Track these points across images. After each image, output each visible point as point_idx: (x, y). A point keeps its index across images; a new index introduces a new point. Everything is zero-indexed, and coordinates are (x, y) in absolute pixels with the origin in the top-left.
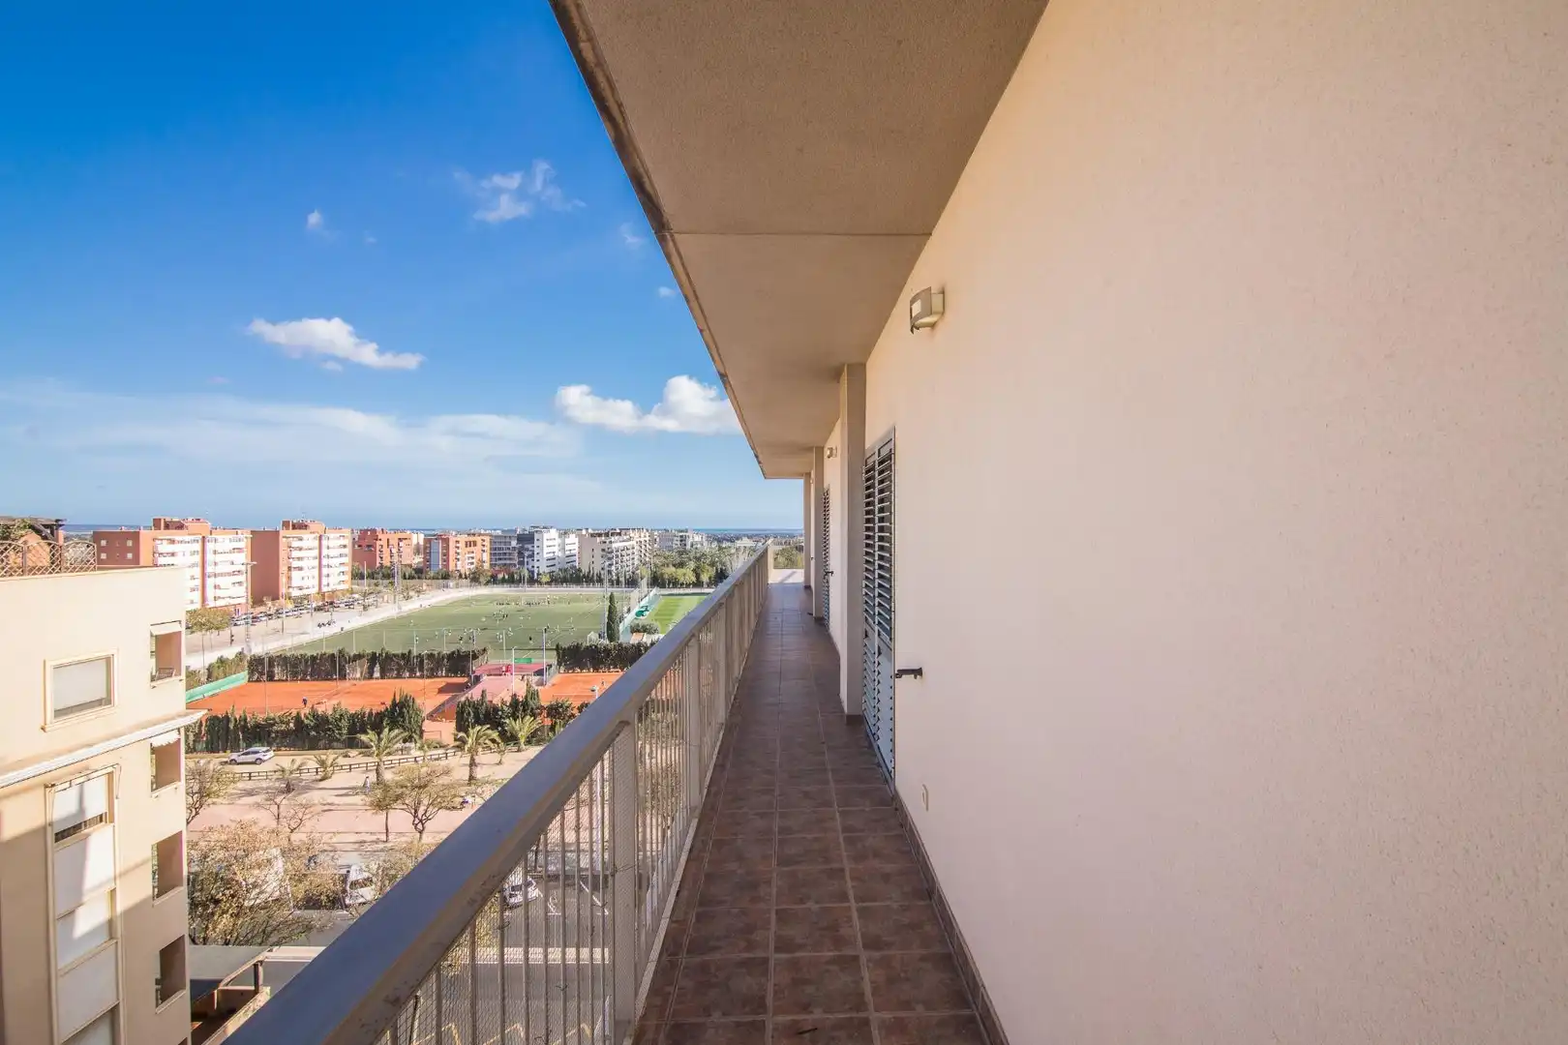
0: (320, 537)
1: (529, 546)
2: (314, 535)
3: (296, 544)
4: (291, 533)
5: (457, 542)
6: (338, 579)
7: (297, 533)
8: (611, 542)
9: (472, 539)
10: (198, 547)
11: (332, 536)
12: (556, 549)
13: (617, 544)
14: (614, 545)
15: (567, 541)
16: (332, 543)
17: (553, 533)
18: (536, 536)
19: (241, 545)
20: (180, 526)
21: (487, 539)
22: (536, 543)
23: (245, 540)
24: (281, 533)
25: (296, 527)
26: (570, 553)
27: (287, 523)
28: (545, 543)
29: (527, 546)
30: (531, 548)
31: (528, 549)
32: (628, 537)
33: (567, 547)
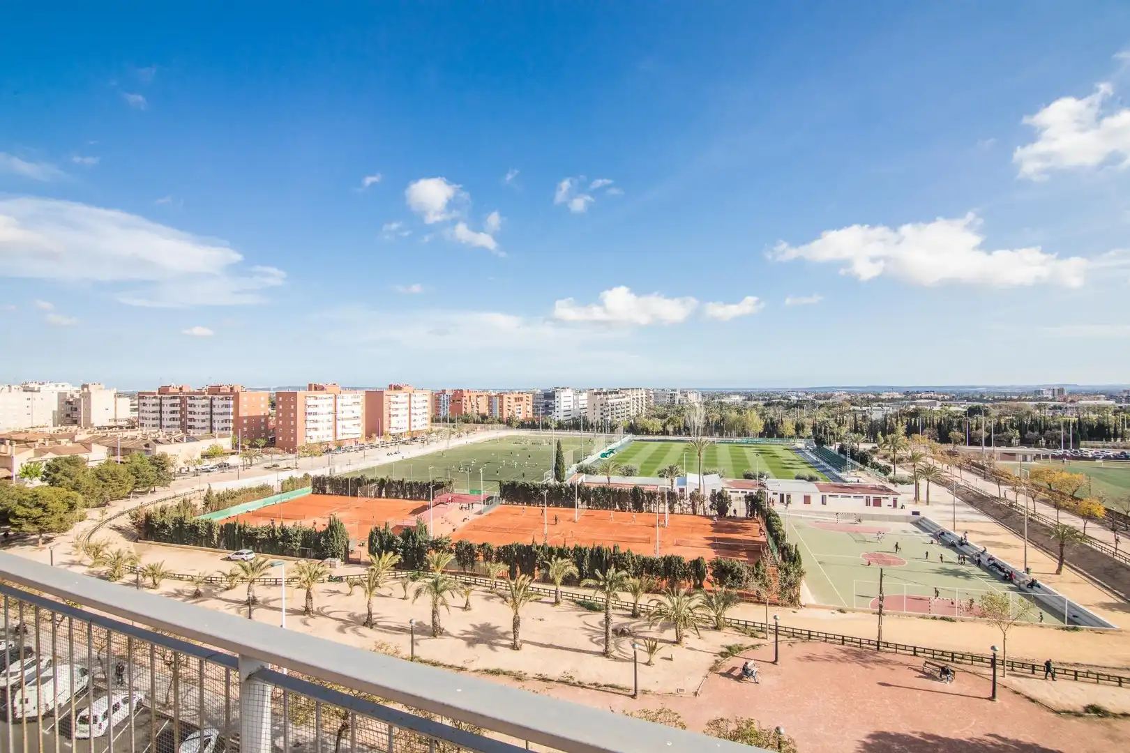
0: (411, 395)
1: (553, 402)
2: (405, 394)
3: (393, 399)
4: (393, 392)
5: (509, 398)
6: (422, 422)
7: (397, 392)
8: (608, 399)
9: (521, 396)
10: (331, 401)
11: (417, 394)
12: (571, 404)
13: (613, 400)
14: (609, 401)
15: (580, 398)
16: (417, 399)
17: (569, 392)
18: (556, 394)
19: (359, 400)
20: (322, 389)
21: (531, 396)
22: (557, 399)
23: (362, 397)
24: (386, 392)
25: (395, 389)
26: (581, 406)
27: (390, 386)
28: (563, 399)
29: (550, 401)
30: (553, 403)
31: (551, 404)
32: (624, 395)
33: (581, 402)
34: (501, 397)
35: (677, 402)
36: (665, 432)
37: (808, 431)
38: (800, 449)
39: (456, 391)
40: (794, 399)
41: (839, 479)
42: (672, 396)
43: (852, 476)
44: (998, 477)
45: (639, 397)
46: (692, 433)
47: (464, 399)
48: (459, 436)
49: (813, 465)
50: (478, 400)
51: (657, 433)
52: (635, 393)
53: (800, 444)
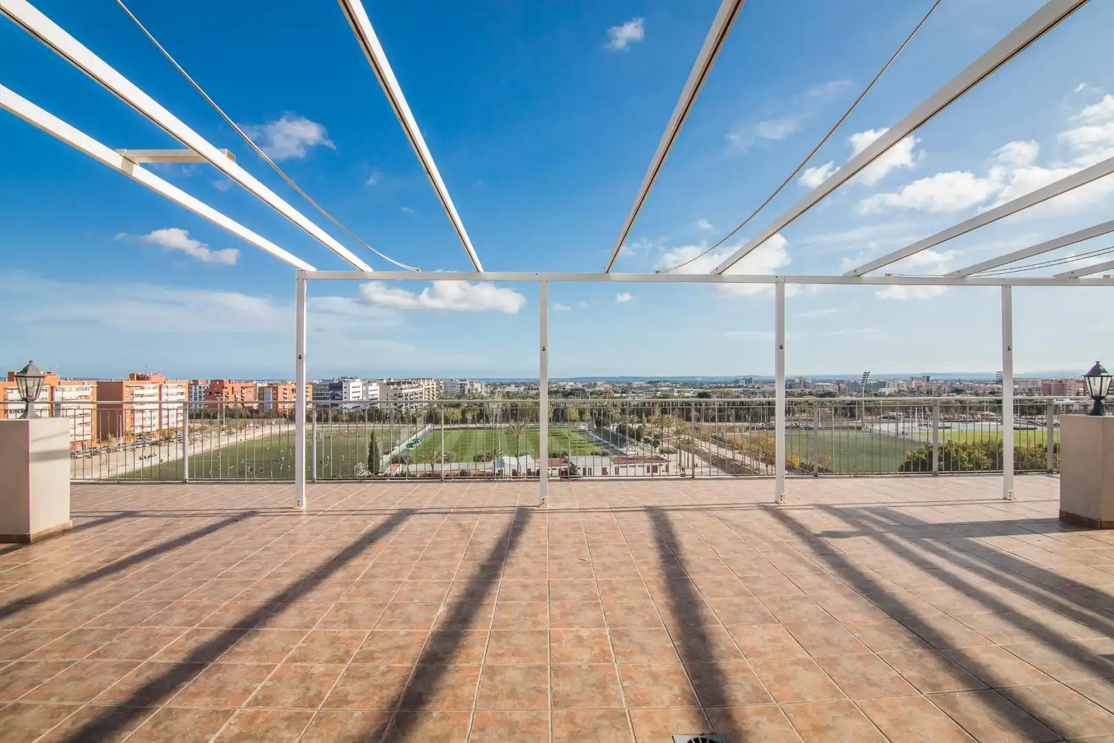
0: (160, 386)
2: (154, 385)
3: (137, 392)
4: (135, 383)
6: (175, 419)
7: (141, 383)
8: (402, 389)
11: (170, 385)
12: (360, 394)
13: (407, 390)
14: (403, 391)
15: (370, 388)
16: (171, 391)
17: (358, 383)
18: (344, 385)
19: (88, 393)
22: (344, 390)
23: (91, 389)
24: (125, 383)
25: (138, 378)
26: (370, 397)
27: (132, 376)
28: (352, 390)
29: (336, 392)
30: (340, 394)
31: (338, 395)
32: (417, 385)
33: (370, 393)
34: (276, 389)
35: (466, 392)
36: (464, 421)
37: (587, 416)
38: (584, 431)
39: (214, 382)
40: (568, 387)
41: (621, 453)
42: (462, 386)
43: (631, 451)
44: (732, 446)
45: (430, 387)
46: (490, 420)
47: (224, 390)
48: (230, 433)
49: (598, 443)
50: (244, 391)
51: (456, 422)
52: (426, 384)
53: (583, 427)
